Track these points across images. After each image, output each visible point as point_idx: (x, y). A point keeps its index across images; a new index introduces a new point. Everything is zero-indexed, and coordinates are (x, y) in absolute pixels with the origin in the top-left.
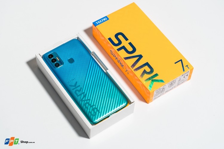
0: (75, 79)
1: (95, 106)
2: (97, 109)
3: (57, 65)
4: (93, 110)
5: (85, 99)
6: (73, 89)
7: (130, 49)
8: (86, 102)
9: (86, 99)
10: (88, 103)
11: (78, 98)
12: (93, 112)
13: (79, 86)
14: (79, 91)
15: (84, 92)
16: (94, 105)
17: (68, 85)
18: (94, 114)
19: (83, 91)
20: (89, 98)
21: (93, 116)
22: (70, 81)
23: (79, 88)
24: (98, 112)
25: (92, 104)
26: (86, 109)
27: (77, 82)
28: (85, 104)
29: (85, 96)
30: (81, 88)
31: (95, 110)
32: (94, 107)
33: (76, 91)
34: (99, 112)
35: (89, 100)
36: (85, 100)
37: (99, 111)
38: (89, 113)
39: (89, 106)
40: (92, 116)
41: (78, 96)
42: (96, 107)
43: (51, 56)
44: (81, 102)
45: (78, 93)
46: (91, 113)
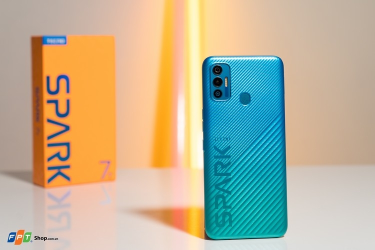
0: (230, 139)
1: (231, 211)
2: (231, 216)
3: (218, 95)
4: (225, 214)
5: (224, 187)
6: (216, 157)
7: (63, 110)
8: (222, 193)
9: (226, 188)
10: (224, 198)
11: (214, 179)
12: (221, 219)
13: (229, 157)
14: (224, 166)
15: (230, 174)
16: (230, 207)
17: (213, 143)
18: (221, 223)
19: (230, 171)
20: (230, 190)
21: (218, 225)
22: (221, 138)
23: (225, 161)
24: (228, 224)
25: (228, 204)
26: (214, 207)
27: (229, 147)
28: (218, 197)
29: (226, 181)
30: (229, 163)
31: (227, 218)
32: (229, 210)
33: (218, 163)
34: (230, 225)
35: (230, 193)
36: (222, 190)
37: (231, 222)
38: (214, 216)
39: (222, 205)
40: (215, 225)
41: (216, 174)
42: (232, 214)
43: (218, 69)
44: (213, 188)
45: (220, 170)
46: (217, 218)
